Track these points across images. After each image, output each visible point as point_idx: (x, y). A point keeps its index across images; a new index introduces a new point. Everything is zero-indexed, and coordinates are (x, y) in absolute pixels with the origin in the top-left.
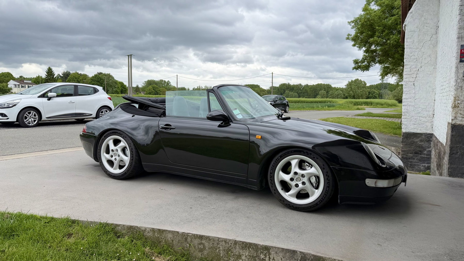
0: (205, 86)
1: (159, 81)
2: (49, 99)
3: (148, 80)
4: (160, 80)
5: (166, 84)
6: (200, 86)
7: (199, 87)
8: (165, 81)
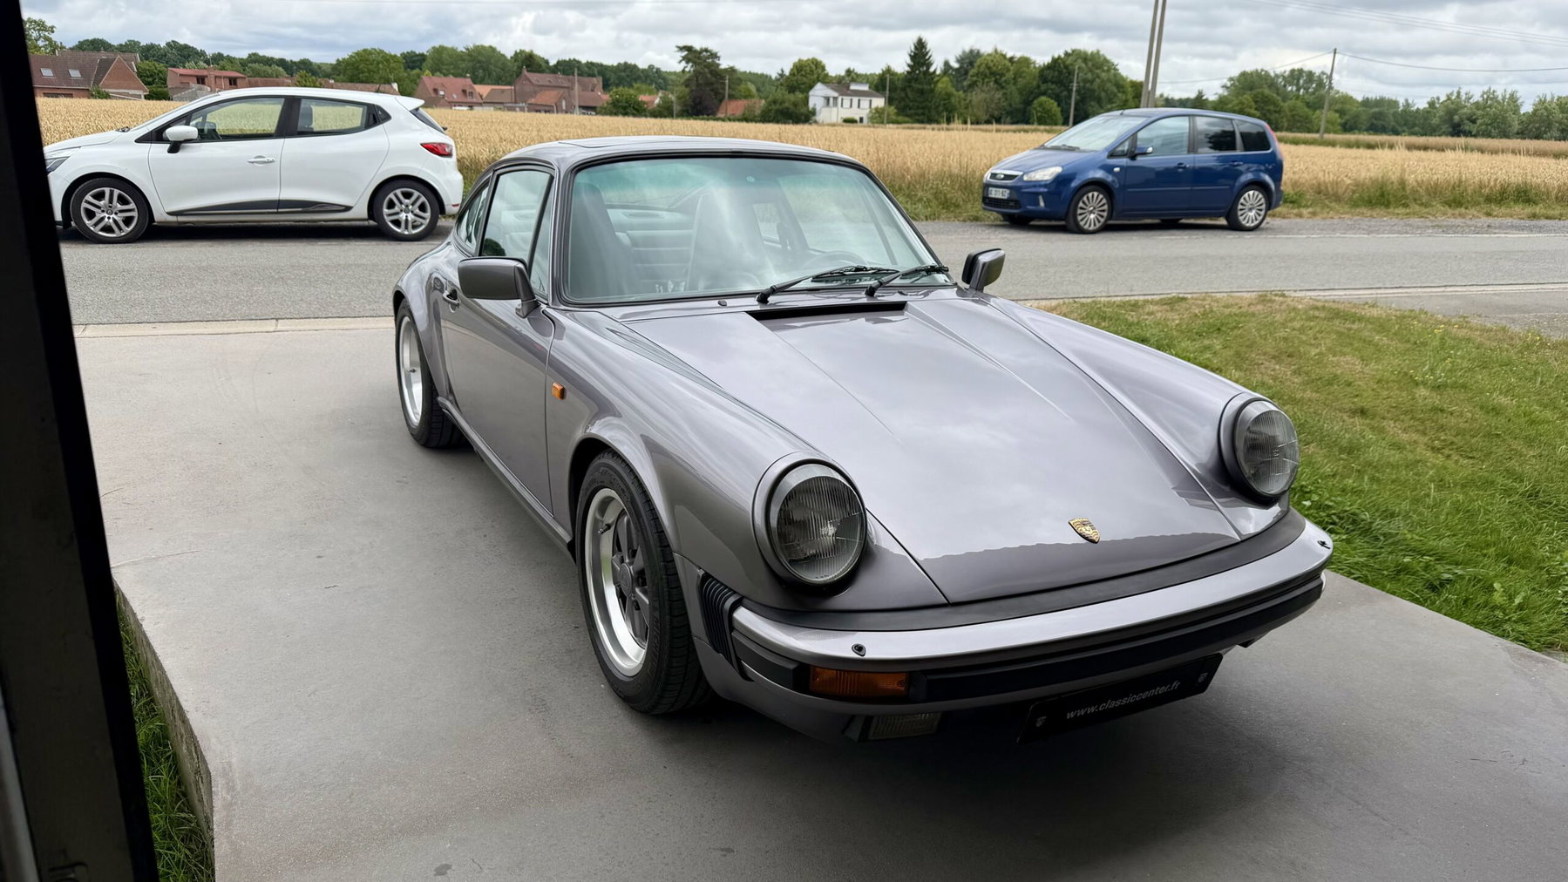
0: (1486, 89)
1: (1287, 73)
2: (175, 147)
3: (1244, 74)
4: (1293, 71)
5: (1314, 85)
6: (1459, 93)
7: (1453, 98)
8: (1310, 74)
